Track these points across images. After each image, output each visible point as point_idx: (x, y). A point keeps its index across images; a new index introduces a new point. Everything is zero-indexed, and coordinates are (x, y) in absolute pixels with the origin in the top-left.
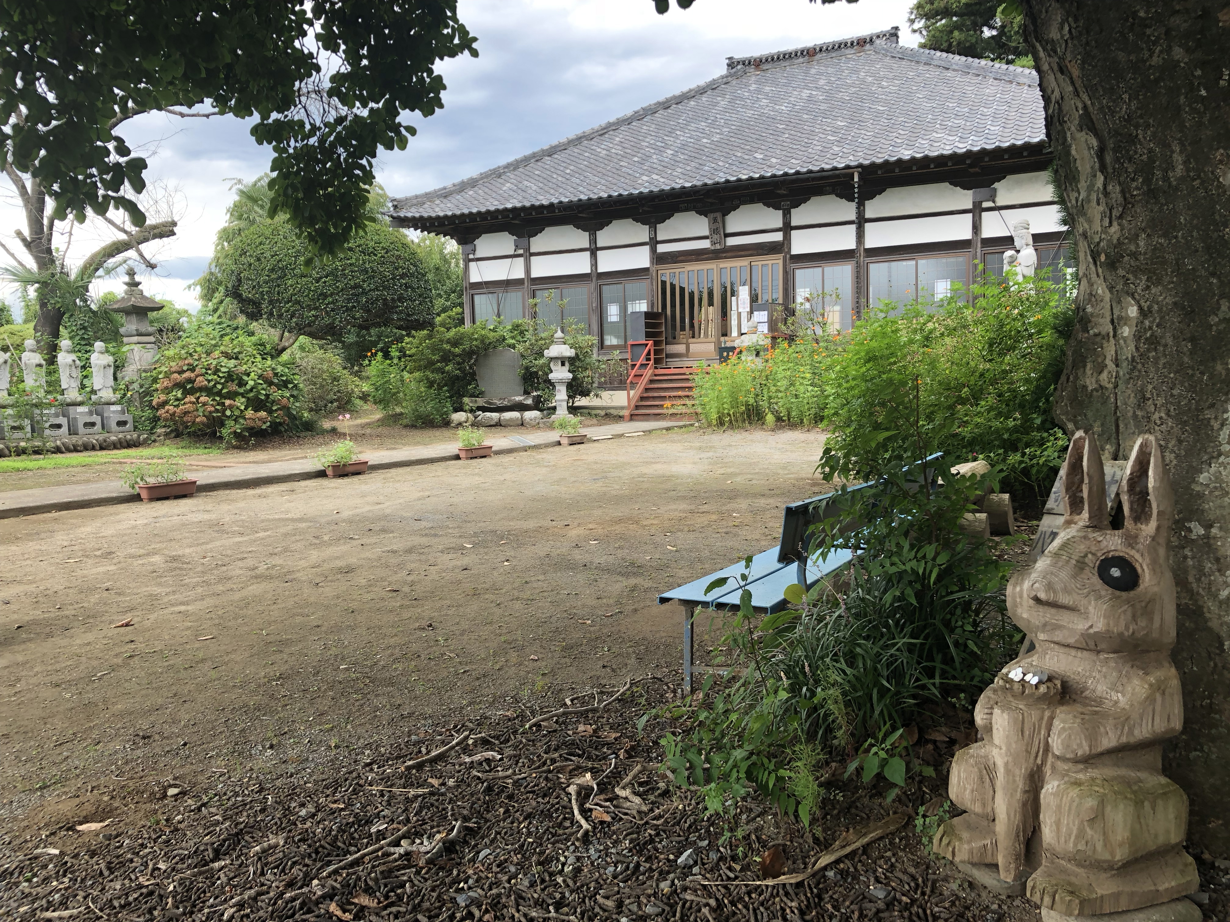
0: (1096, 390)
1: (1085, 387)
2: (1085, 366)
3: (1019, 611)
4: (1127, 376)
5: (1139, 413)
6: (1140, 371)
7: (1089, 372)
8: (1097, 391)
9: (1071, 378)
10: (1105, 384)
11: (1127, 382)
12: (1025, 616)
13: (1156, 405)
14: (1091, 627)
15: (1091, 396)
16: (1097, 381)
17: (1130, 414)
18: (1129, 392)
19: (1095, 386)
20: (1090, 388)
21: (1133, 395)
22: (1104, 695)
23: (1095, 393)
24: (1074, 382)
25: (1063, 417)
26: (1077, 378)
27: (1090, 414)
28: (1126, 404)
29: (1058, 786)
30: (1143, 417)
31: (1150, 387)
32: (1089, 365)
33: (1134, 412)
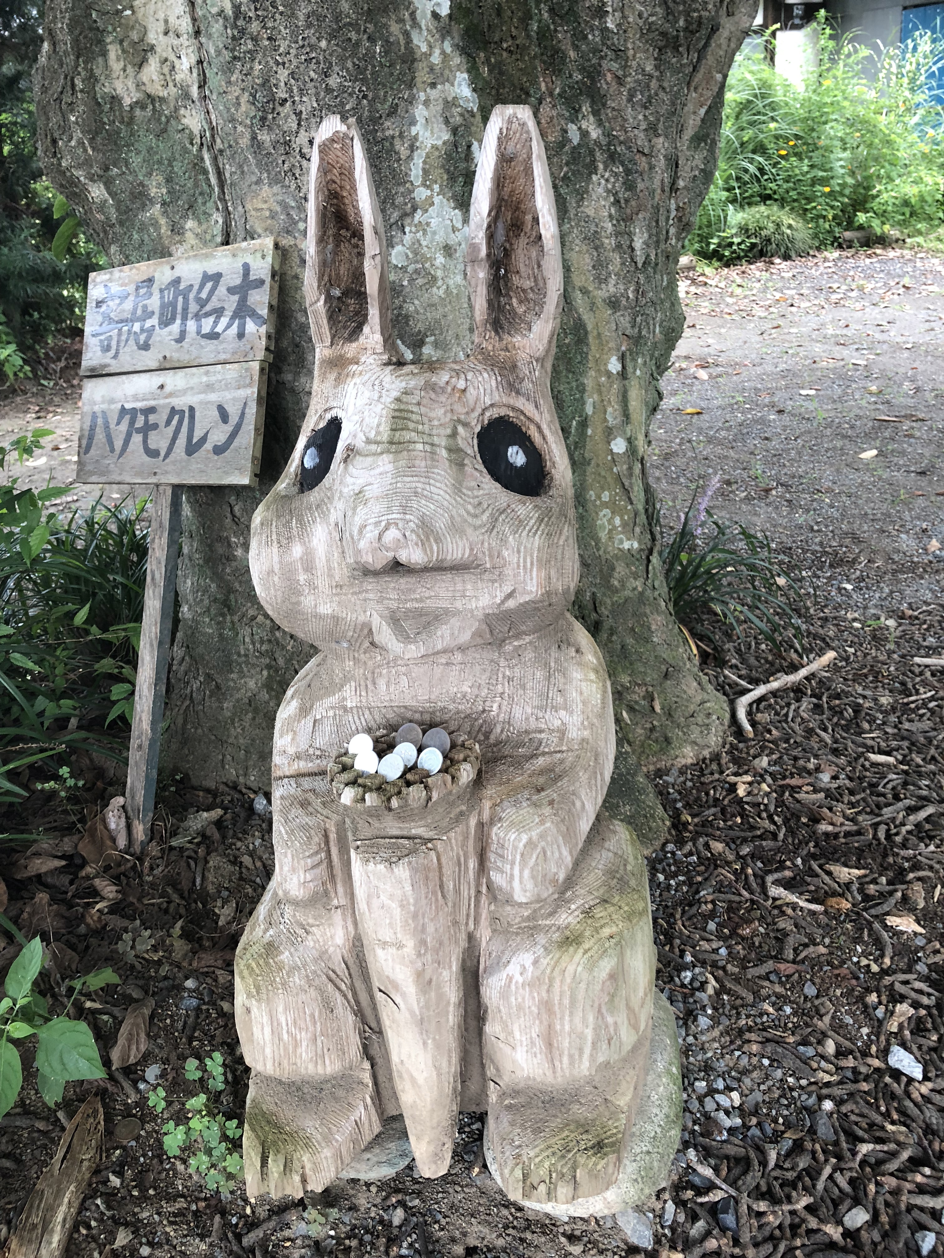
0: (139, 104)
1: (115, 100)
2: (104, 54)
3: (308, 602)
4: (227, 55)
5: (264, 137)
6: (255, 39)
7: (116, 66)
8: (143, 107)
9: (79, 84)
10: (156, 89)
11: (228, 68)
12: (325, 609)
13: (299, 114)
14: (510, 595)
15: (132, 120)
16: (139, 85)
17: (245, 141)
18: (235, 91)
19: (136, 96)
20: (127, 102)
21: (246, 97)
22: (533, 725)
23: (138, 112)
24: (90, 92)
25: (80, 174)
26: (92, 79)
27: (136, 161)
28: (233, 120)
29: (536, 962)
30: (275, 144)
31: (283, 74)
32: (113, 51)
33: (254, 138)
